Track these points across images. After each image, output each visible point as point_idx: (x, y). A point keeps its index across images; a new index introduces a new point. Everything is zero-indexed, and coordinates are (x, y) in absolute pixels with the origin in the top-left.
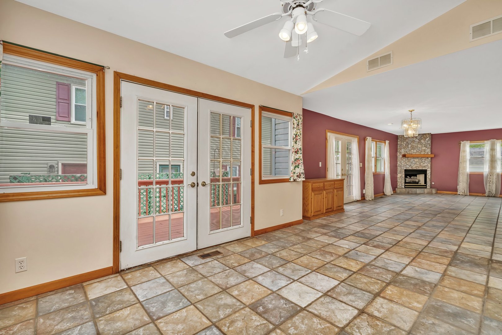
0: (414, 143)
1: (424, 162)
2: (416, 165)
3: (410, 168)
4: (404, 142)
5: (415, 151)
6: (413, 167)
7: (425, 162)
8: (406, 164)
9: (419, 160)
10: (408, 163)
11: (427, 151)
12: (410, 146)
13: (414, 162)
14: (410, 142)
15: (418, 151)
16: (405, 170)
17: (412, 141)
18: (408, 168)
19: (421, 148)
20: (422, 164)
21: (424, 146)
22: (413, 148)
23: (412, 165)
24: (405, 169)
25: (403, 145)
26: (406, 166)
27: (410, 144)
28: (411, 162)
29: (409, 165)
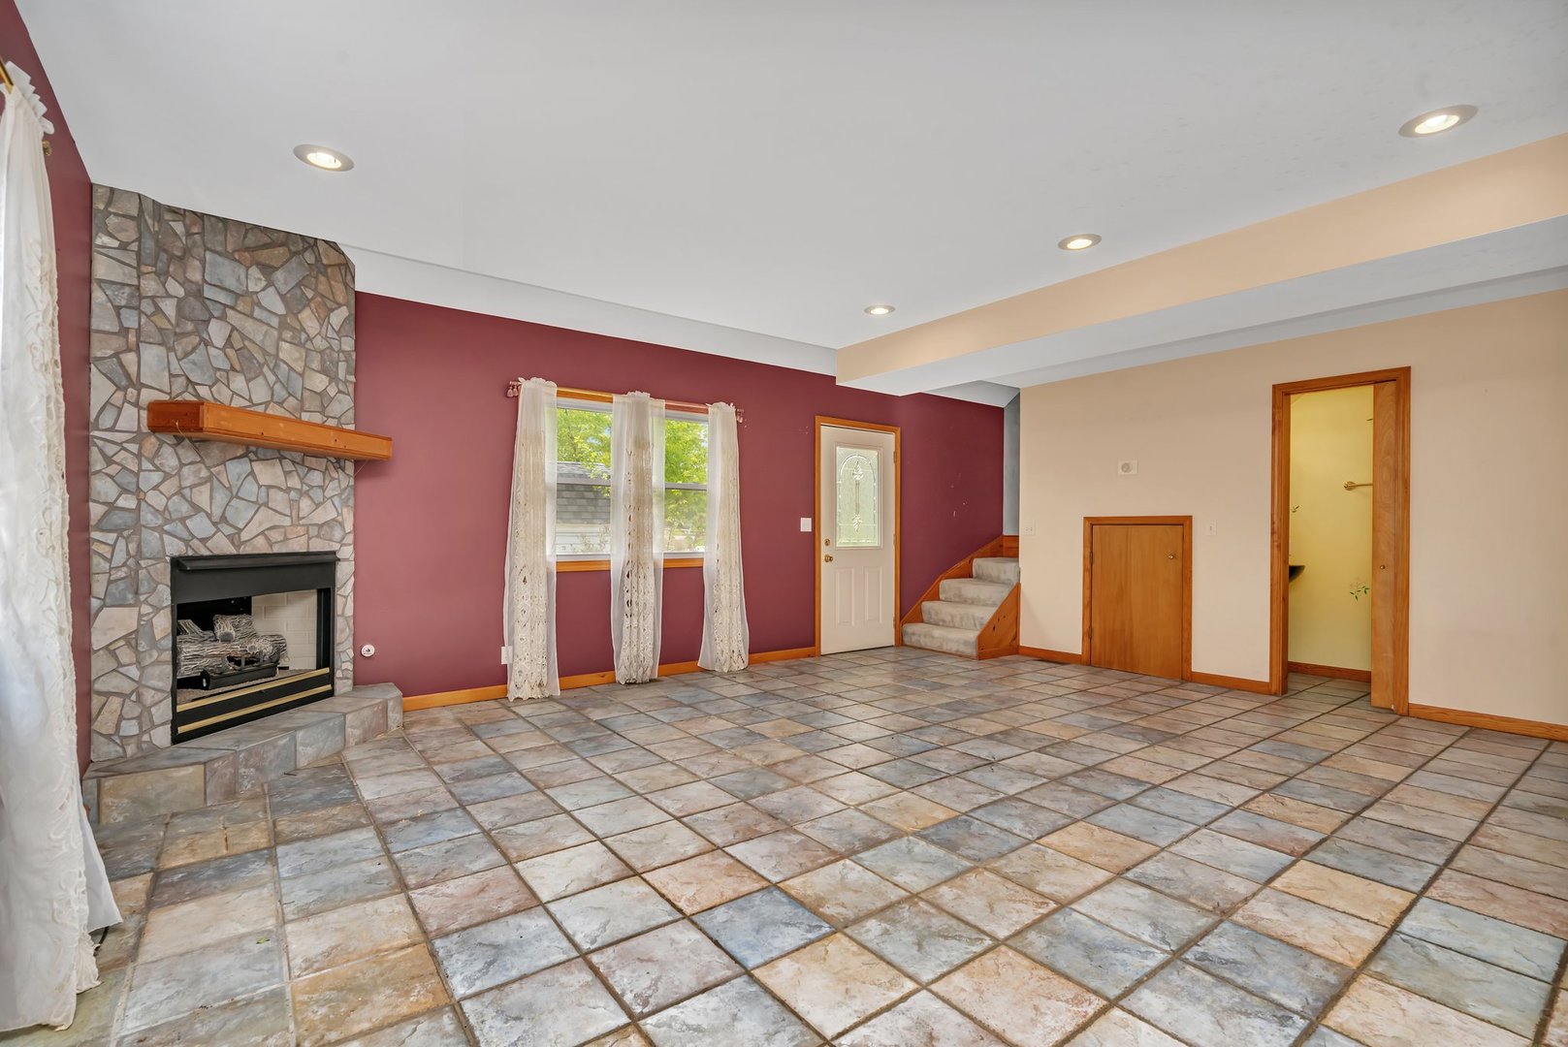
0: (250, 316)
1: (318, 495)
2: (265, 519)
3: (222, 546)
4: (162, 275)
5: (259, 391)
6: (245, 536)
7: (323, 488)
8: (185, 508)
9: (287, 474)
10: (202, 497)
11: (335, 409)
12: (217, 332)
13: (249, 491)
14: (223, 297)
15: (280, 392)
16: (177, 563)
17: (237, 296)
18: (204, 541)
19: (302, 375)
20: (305, 505)
21: (316, 365)
22: (245, 359)
23: (240, 514)
24: (175, 548)
25: (158, 310)
26: (183, 520)
27: (223, 318)
28: (229, 489)
29: (209, 516)
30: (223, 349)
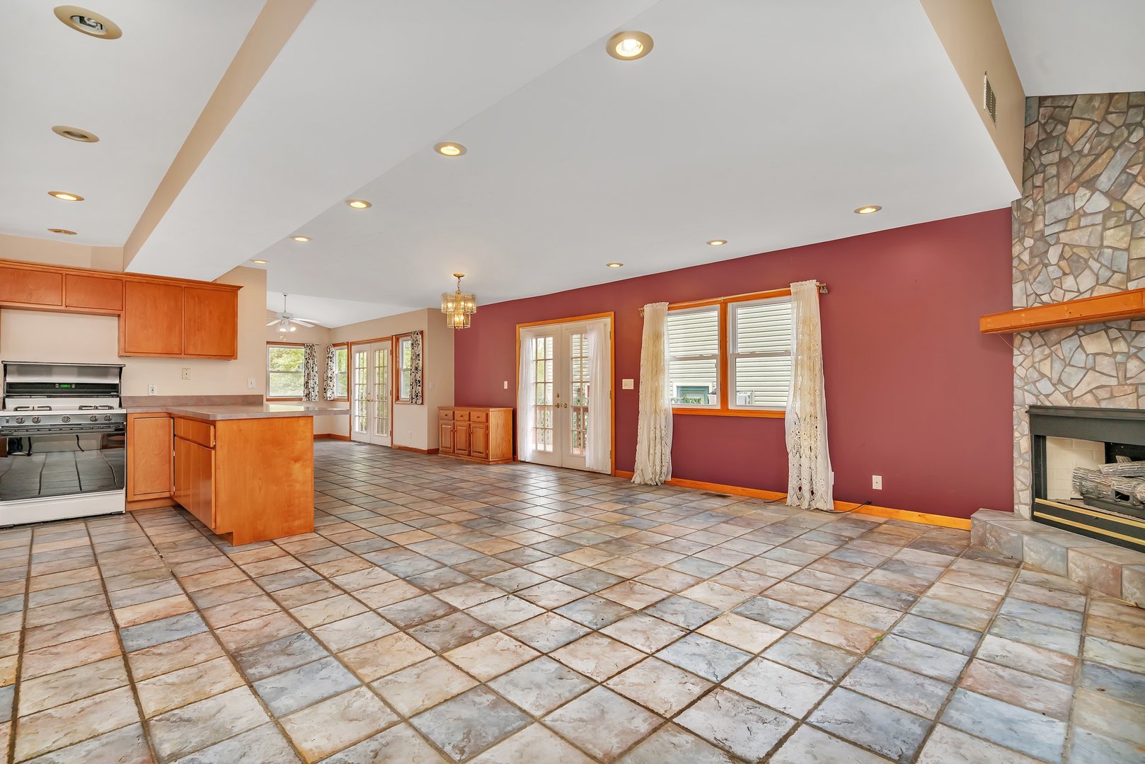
0: (1079, 227)
2: (1092, 380)
3: (1059, 400)
5: (1086, 281)
6: (1076, 394)
8: (1036, 375)
9: (1112, 341)
10: (1046, 368)
12: (1053, 254)
13: (1080, 358)
14: (1057, 228)
15: (1105, 274)
16: (1032, 411)
17: (1067, 220)
18: (1047, 396)
22: (1074, 264)
23: (1072, 377)
24: (1031, 400)
25: (1021, 260)
26: (1034, 383)
27: (1057, 242)
28: (1064, 360)
29: (1050, 380)
30: (1057, 265)
